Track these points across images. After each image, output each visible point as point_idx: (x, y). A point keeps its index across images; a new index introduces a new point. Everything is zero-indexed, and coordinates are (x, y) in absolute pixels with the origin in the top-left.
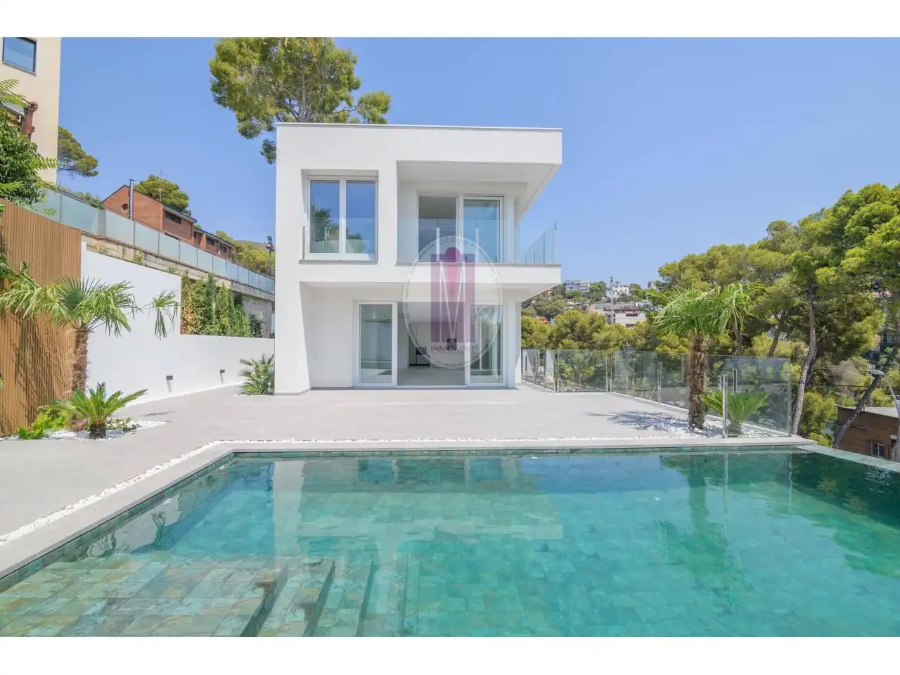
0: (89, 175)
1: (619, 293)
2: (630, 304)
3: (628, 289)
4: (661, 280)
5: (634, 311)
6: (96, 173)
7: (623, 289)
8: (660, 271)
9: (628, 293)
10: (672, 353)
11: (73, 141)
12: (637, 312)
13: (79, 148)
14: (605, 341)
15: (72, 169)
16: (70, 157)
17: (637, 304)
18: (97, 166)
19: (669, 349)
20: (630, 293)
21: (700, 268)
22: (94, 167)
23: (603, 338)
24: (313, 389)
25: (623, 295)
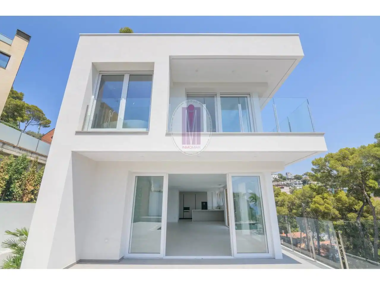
0: (46, 127)
1: (273, 178)
2: (280, 183)
3: (277, 176)
4: (315, 168)
5: (282, 186)
6: (49, 126)
7: (275, 176)
8: (312, 163)
9: (277, 178)
10: (322, 208)
11: (43, 113)
12: (283, 186)
13: (44, 116)
14: (282, 201)
15: (40, 125)
16: (39, 119)
17: (282, 183)
18: (50, 123)
19: (319, 206)
20: (278, 178)
21: (338, 160)
22: (49, 124)
23: (281, 200)
24: (81, 261)
25: (275, 179)
